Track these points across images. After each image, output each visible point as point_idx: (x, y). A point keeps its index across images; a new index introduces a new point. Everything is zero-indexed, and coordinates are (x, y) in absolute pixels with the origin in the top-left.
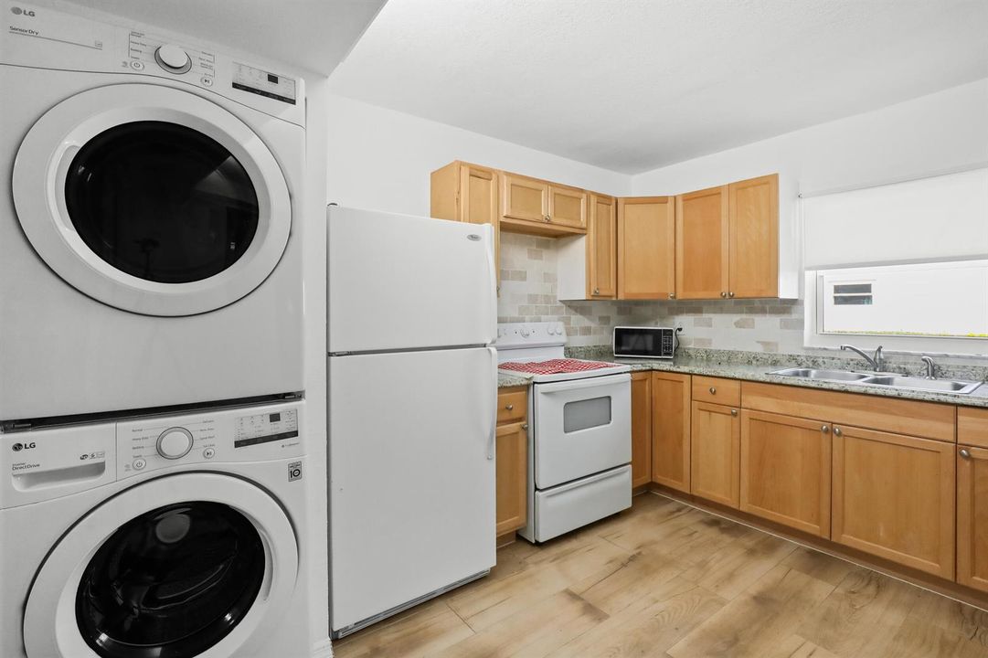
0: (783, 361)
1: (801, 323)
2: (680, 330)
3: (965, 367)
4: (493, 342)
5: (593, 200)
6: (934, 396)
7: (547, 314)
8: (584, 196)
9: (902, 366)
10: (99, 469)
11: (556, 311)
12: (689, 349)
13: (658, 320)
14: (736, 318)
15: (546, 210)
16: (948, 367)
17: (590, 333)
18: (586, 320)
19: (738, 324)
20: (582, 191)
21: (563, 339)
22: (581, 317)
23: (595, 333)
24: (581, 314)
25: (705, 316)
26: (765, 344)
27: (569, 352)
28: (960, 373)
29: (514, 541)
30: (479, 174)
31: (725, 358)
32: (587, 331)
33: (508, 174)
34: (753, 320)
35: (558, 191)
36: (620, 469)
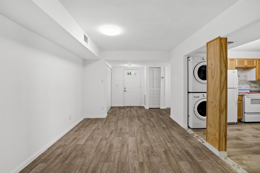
4: (237, 88)
5: (258, 60)
7: (245, 83)
8: (255, 60)
10: (199, 97)
11: (247, 83)
15: (246, 64)
17: (256, 88)
20: (255, 59)
21: (249, 88)
22: (254, 84)
23: (257, 88)
24: (254, 83)
27: (250, 91)
30: (232, 60)
32: (256, 87)
33: (237, 59)
35: (248, 60)
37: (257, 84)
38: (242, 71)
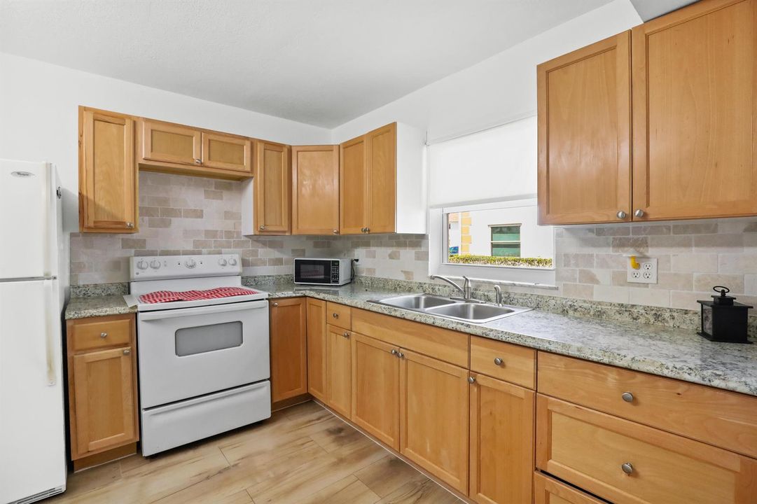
0: (415, 288)
1: (427, 254)
2: (357, 260)
3: (526, 294)
5: (260, 148)
6: (454, 325)
7: (229, 247)
8: (248, 143)
9: (486, 293)
11: (240, 245)
12: (362, 277)
13: (346, 252)
14: (389, 250)
15: (199, 153)
16: (516, 294)
17: (282, 264)
18: (276, 252)
19: (391, 257)
20: (245, 138)
22: (271, 250)
23: (287, 264)
24: (270, 247)
25: (373, 249)
26: (405, 273)
27: (248, 280)
28: (521, 301)
29: (135, 453)
31: (382, 285)
32: (278, 262)
33: (143, 120)
34: (399, 252)
35: (212, 138)
36: (255, 385)
37: (282, 247)
38: (213, 189)
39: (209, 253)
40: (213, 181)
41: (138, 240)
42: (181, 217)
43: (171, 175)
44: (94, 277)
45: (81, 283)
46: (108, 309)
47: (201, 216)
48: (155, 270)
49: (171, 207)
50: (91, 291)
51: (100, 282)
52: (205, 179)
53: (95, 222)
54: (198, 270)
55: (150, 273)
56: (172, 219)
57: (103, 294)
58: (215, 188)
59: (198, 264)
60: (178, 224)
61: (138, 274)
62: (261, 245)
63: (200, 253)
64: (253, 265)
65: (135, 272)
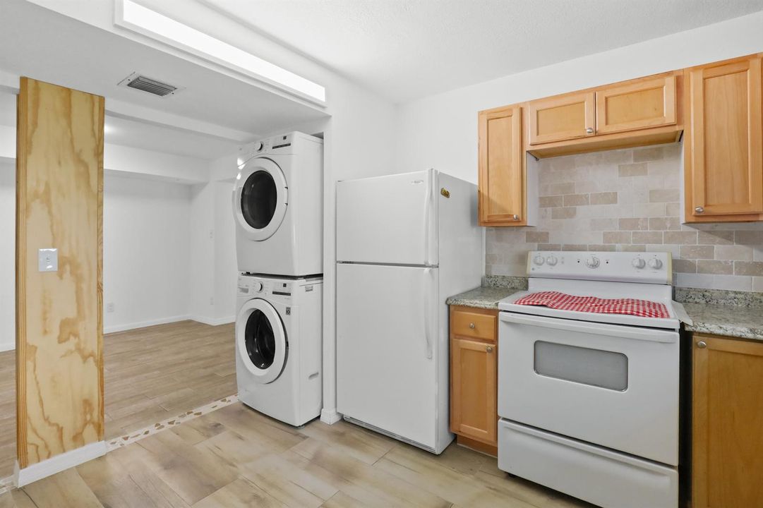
10: (247, 291)
38: (632, 162)
39: (626, 250)
40: (631, 151)
41: (542, 233)
42: (588, 204)
43: (575, 155)
44: (503, 269)
45: (493, 273)
46: (478, 302)
47: (614, 201)
48: (551, 267)
49: (576, 193)
50: (500, 282)
51: (507, 274)
52: (619, 150)
53: (489, 217)
54: (602, 271)
55: (545, 269)
56: (577, 207)
57: (508, 287)
58: (635, 160)
59: (603, 262)
60: (585, 213)
61: (533, 269)
62: (718, 239)
63: (612, 249)
64: (701, 271)
65: (532, 268)
